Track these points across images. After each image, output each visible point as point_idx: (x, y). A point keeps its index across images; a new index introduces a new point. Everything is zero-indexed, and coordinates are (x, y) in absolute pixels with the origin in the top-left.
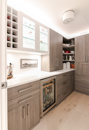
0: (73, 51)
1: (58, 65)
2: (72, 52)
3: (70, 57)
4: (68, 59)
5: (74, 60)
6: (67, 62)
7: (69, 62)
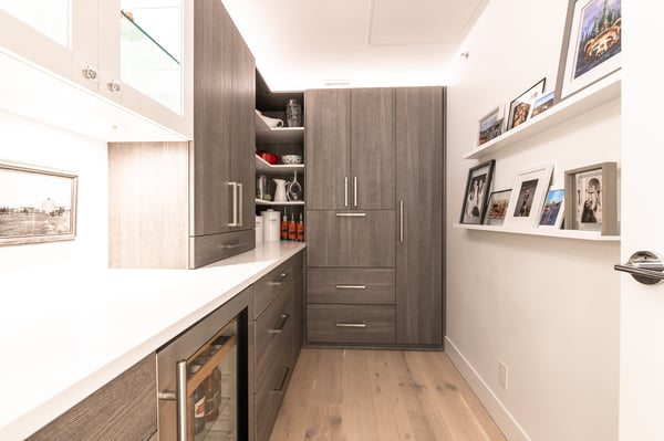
0: (293, 158)
1: (238, 221)
2: (291, 162)
3: (281, 183)
4: (268, 196)
5: (301, 197)
6: (265, 208)
7: (275, 208)
